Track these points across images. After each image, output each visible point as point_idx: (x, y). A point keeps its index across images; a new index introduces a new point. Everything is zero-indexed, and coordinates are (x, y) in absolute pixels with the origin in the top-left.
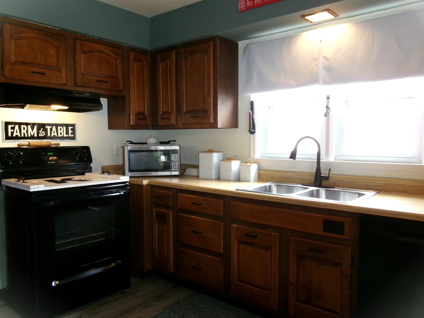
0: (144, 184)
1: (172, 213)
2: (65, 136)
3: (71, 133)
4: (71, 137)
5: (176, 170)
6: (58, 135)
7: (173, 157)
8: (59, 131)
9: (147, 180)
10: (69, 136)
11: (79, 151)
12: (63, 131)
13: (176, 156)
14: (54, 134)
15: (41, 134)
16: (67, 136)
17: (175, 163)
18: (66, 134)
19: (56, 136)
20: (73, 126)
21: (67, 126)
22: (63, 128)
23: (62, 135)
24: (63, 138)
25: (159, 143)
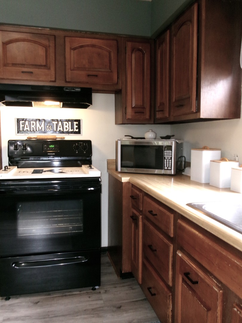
0: (123, 181)
1: (142, 218)
2: (70, 130)
3: (76, 128)
4: (76, 131)
5: (169, 168)
6: (63, 129)
7: (165, 154)
8: (65, 126)
9: (128, 177)
10: (74, 131)
11: (80, 144)
12: (69, 126)
13: (169, 153)
14: (60, 129)
15: (48, 129)
16: (72, 130)
17: (168, 160)
18: (71, 129)
19: (62, 130)
20: (79, 121)
21: (72, 121)
22: (69, 123)
23: (68, 130)
24: (68, 133)
25: (160, 138)
